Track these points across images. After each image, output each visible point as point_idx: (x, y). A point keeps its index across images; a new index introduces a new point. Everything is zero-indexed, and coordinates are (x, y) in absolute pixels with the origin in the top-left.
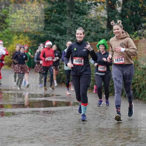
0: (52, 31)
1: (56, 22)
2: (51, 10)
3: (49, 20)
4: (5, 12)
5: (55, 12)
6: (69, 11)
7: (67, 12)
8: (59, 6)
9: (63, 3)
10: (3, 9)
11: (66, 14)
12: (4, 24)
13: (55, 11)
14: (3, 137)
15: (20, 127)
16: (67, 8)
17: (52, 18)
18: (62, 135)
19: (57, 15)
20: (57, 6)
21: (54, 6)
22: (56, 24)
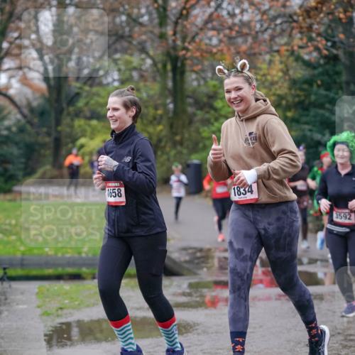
0: (314, 126)
1: (322, 106)
2: (310, 82)
3: (307, 102)
4: (214, 86)
5: (319, 86)
6: (348, 83)
7: (344, 85)
8: (326, 73)
9: (334, 66)
10: (208, 80)
11: (341, 88)
12: (212, 112)
13: (319, 82)
14: (220, 351)
15: (255, 328)
16: (344, 78)
17: (313, 98)
18: (341, 344)
19: (322, 92)
20: (322, 74)
21: (316, 72)
22: (321, 111)
